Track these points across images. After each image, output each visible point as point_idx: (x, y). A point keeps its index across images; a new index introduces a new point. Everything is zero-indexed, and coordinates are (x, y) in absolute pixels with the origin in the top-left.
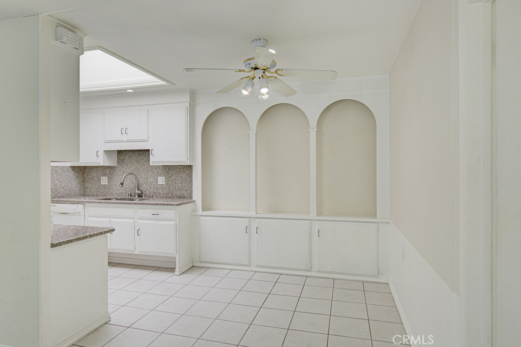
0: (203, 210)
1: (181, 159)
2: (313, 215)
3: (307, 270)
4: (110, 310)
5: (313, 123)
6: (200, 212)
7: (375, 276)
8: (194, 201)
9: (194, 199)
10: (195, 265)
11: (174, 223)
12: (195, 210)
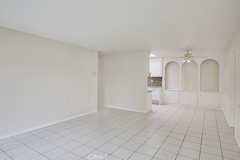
0: (165, 89)
1: (159, 75)
2: (199, 91)
3: (197, 106)
4: (152, 108)
5: (199, 65)
6: (164, 89)
7: (218, 108)
8: (163, 87)
9: (162, 86)
10: (163, 103)
11: (159, 92)
12: (163, 89)
